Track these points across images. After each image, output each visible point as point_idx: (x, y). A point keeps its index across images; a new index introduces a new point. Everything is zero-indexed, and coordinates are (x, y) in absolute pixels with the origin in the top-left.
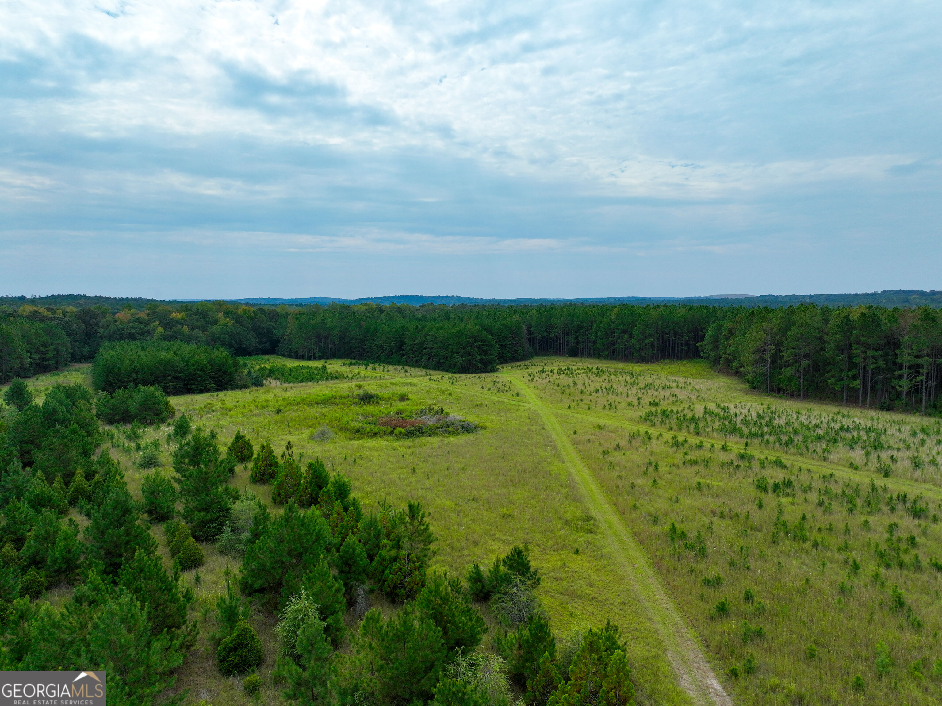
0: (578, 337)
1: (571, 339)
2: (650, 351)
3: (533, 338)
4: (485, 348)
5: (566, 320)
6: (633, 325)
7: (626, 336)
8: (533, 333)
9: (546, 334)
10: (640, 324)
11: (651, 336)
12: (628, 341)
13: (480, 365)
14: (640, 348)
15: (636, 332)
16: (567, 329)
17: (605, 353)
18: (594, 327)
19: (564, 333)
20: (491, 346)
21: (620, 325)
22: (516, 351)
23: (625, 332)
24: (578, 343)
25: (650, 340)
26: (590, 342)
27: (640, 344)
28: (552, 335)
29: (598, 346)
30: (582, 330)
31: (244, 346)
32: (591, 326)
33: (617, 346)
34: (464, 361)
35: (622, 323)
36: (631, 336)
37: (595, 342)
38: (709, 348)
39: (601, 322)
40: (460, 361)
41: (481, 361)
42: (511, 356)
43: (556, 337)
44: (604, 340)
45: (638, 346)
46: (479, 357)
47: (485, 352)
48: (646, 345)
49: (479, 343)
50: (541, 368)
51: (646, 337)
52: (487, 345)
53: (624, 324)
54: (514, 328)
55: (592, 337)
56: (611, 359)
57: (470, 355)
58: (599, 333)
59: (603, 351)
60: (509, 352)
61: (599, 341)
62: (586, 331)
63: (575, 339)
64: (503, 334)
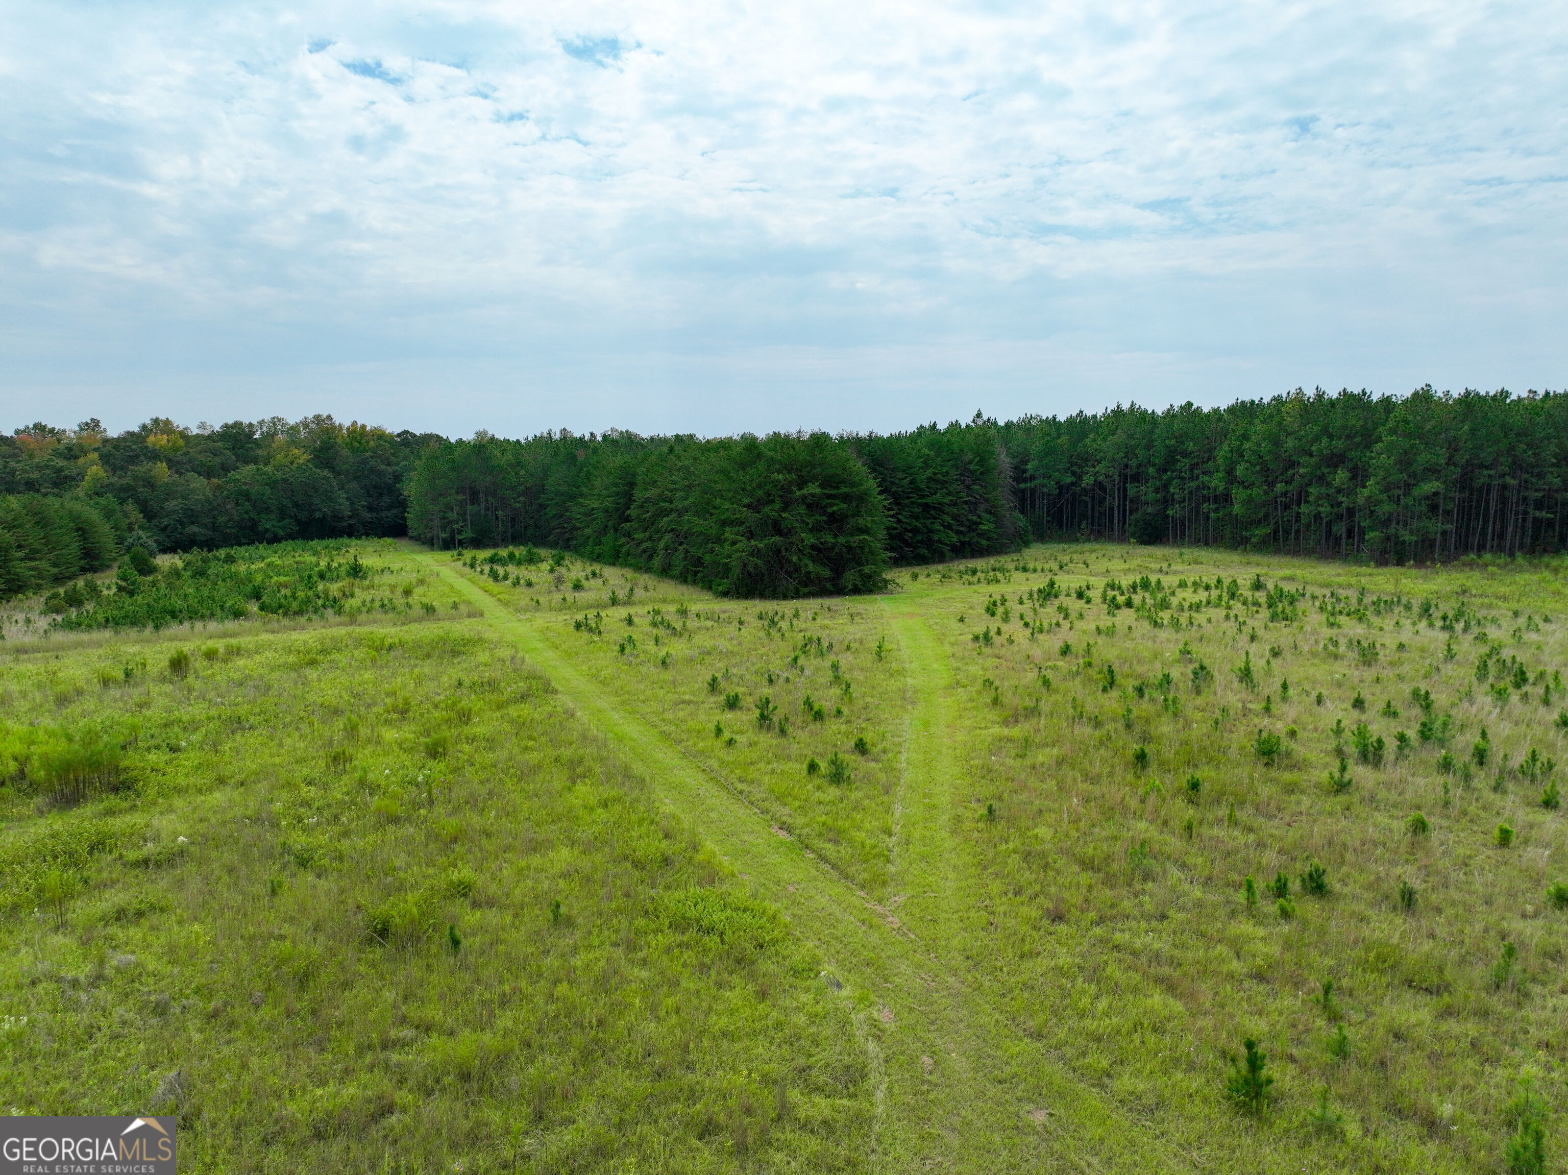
0: (1167, 485)
1: (1147, 492)
2: (1435, 526)
3: (1033, 491)
4: (839, 507)
5: (1131, 437)
6: (1368, 439)
7: (1341, 476)
8: (1032, 478)
9: (1069, 479)
10: (1393, 431)
11: (1432, 471)
12: (1346, 492)
13: (811, 567)
15: (1380, 459)
16: (1133, 463)
17: (1261, 531)
18: (1222, 452)
19: (1124, 478)
20: (862, 498)
21: (1317, 439)
22: (973, 526)
23: (1335, 460)
24: (1167, 501)
25: (1429, 487)
26: (1206, 499)
28: (1088, 480)
29: (1237, 509)
30: (1183, 464)
32: (1211, 450)
33: (1303, 509)
34: (756, 553)
35: (1325, 431)
36: (1359, 475)
37: (1225, 499)
39: (1246, 438)
41: (820, 553)
42: (955, 539)
43: (1101, 486)
44: (1255, 492)
46: (810, 539)
47: (836, 522)
49: (813, 489)
50: (1039, 582)
51: (1414, 475)
52: (846, 498)
53: (1331, 437)
54: (970, 456)
55: (1217, 482)
56: (1277, 552)
57: (779, 532)
58: (1240, 470)
59: (1250, 527)
60: (949, 527)
61: (1239, 494)
62: (1193, 467)
63: (1157, 491)
64: (929, 473)
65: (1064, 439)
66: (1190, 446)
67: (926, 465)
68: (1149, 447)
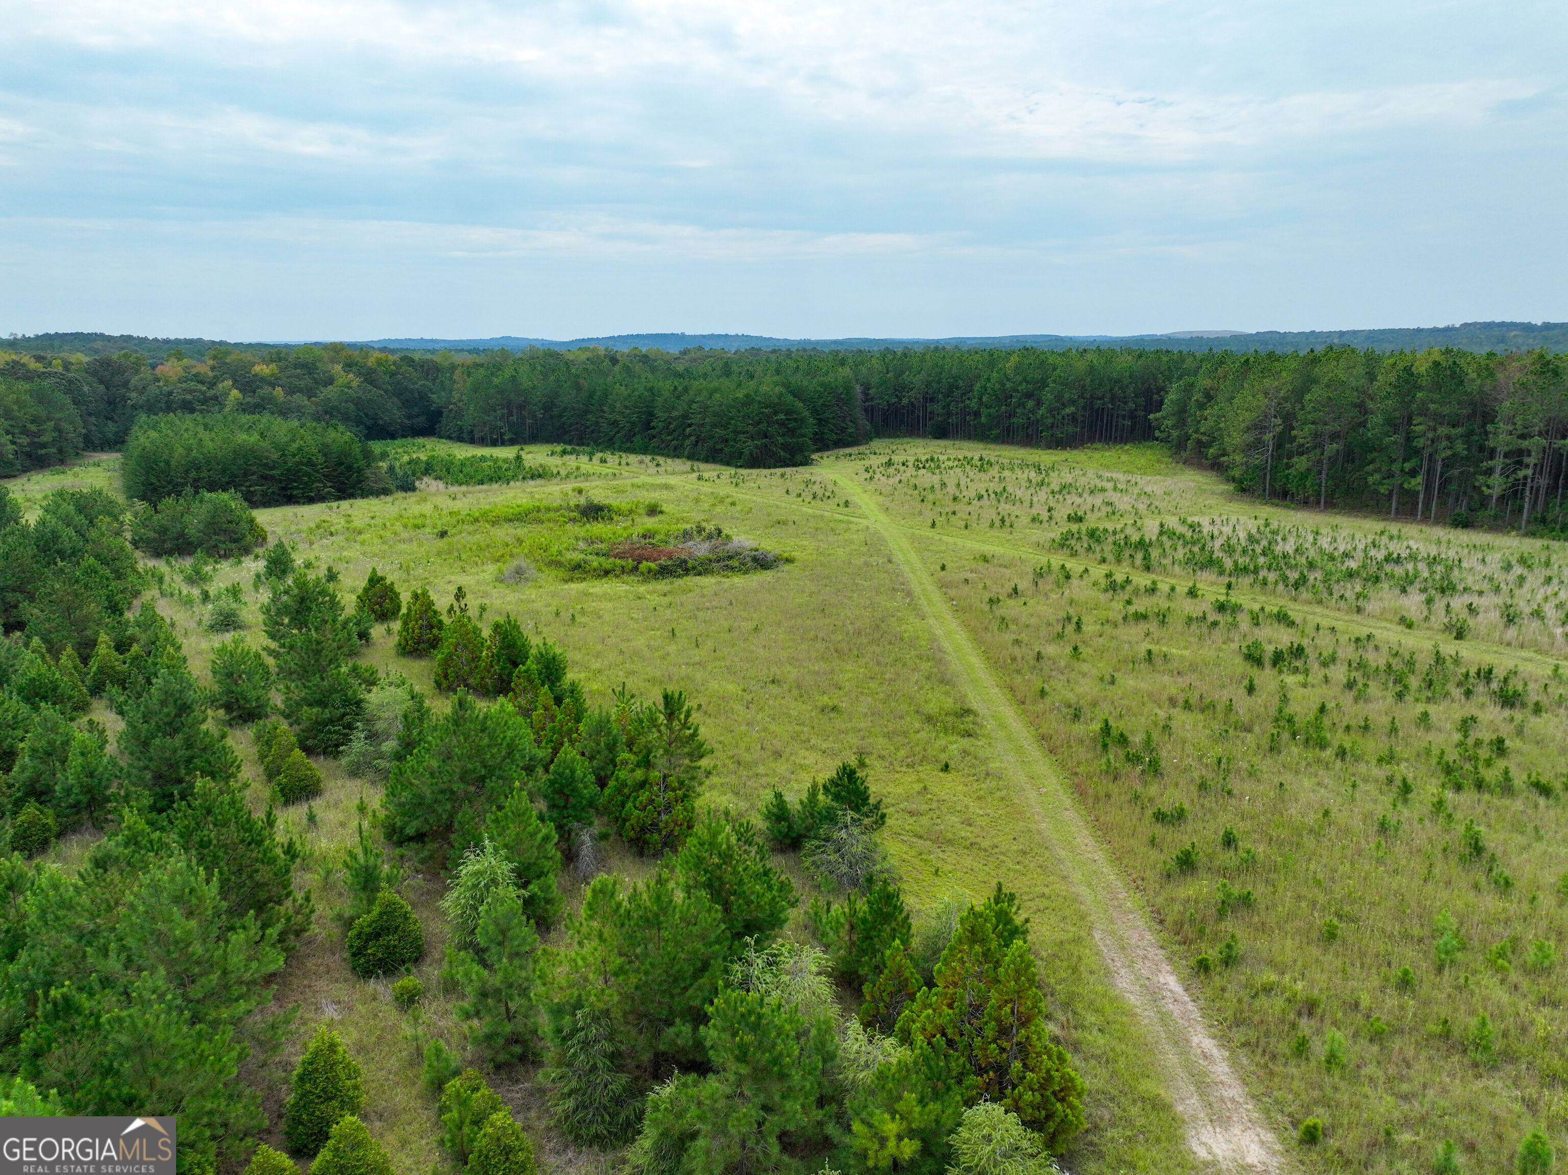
0: (949, 405)
1: (938, 408)
2: (1071, 429)
3: (872, 407)
4: (792, 425)
5: (930, 375)
6: (1043, 384)
7: (1030, 404)
8: (872, 399)
9: (893, 401)
10: (1054, 381)
11: (1073, 402)
12: (1033, 412)
13: (782, 453)
14: (1053, 424)
15: (1048, 396)
16: (930, 391)
17: (995, 432)
18: (977, 387)
19: (925, 399)
20: (802, 420)
21: (1021, 383)
22: (843, 430)
23: (1029, 395)
24: (949, 414)
25: (1069, 410)
26: (969, 414)
27: (1054, 417)
28: (905, 401)
29: (983, 419)
30: (957, 393)
31: (381, 422)
32: (972, 385)
33: (1015, 420)
34: (756, 447)
35: (1025, 380)
36: (1039, 403)
37: (977, 414)
38: (1170, 423)
39: (989, 380)
40: (749, 446)
41: (784, 447)
42: (835, 437)
43: (913, 405)
44: (992, 411)
45: (1050, 421)
46: (781, 440)
47: (792, 432)
48: (1063, 418)
49: (782, 416)
50: (885, 459)
51: (1063, 404)
52: (795, 420)
53: (1027, 382)
54: (841, 390)
55: (974, 404)
56: (1003, 442)
57: (766, 437)
58: (984, 399)
59: (991, 429)
60: (832, 431)
61: (984, 411)
62: (963, 395)
63: (944, 408)
64: (821, 401)
65: (890, 375)
66: (961, 383)
67: (820, 397)
68: (939, 382)
